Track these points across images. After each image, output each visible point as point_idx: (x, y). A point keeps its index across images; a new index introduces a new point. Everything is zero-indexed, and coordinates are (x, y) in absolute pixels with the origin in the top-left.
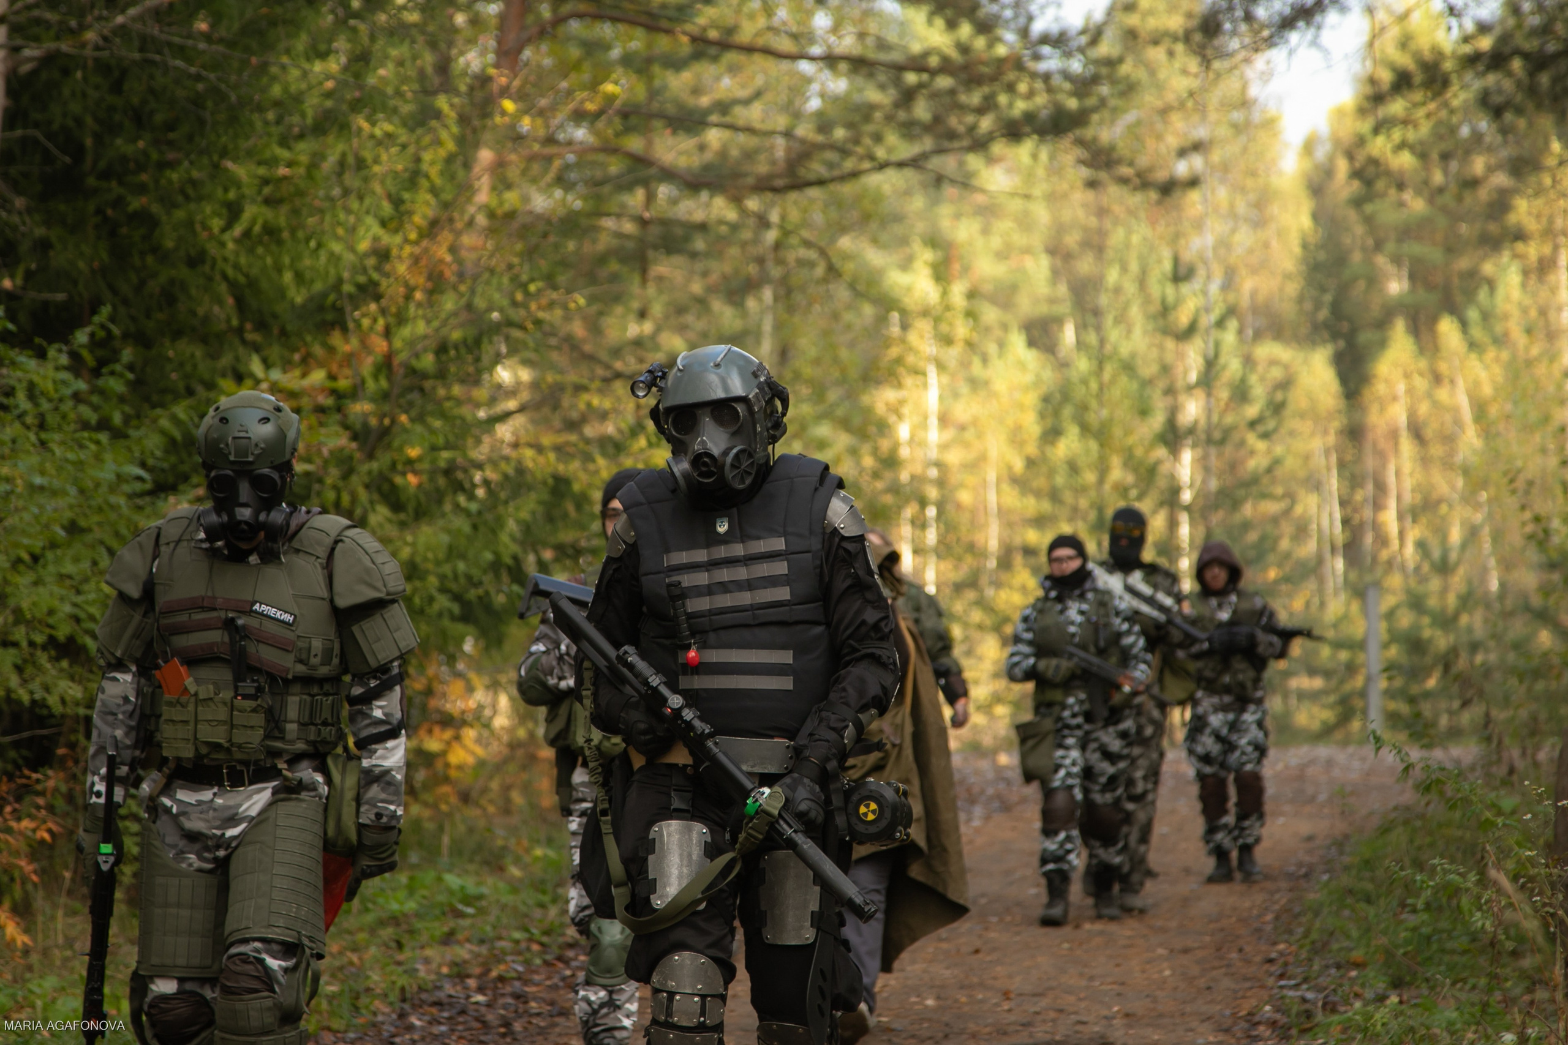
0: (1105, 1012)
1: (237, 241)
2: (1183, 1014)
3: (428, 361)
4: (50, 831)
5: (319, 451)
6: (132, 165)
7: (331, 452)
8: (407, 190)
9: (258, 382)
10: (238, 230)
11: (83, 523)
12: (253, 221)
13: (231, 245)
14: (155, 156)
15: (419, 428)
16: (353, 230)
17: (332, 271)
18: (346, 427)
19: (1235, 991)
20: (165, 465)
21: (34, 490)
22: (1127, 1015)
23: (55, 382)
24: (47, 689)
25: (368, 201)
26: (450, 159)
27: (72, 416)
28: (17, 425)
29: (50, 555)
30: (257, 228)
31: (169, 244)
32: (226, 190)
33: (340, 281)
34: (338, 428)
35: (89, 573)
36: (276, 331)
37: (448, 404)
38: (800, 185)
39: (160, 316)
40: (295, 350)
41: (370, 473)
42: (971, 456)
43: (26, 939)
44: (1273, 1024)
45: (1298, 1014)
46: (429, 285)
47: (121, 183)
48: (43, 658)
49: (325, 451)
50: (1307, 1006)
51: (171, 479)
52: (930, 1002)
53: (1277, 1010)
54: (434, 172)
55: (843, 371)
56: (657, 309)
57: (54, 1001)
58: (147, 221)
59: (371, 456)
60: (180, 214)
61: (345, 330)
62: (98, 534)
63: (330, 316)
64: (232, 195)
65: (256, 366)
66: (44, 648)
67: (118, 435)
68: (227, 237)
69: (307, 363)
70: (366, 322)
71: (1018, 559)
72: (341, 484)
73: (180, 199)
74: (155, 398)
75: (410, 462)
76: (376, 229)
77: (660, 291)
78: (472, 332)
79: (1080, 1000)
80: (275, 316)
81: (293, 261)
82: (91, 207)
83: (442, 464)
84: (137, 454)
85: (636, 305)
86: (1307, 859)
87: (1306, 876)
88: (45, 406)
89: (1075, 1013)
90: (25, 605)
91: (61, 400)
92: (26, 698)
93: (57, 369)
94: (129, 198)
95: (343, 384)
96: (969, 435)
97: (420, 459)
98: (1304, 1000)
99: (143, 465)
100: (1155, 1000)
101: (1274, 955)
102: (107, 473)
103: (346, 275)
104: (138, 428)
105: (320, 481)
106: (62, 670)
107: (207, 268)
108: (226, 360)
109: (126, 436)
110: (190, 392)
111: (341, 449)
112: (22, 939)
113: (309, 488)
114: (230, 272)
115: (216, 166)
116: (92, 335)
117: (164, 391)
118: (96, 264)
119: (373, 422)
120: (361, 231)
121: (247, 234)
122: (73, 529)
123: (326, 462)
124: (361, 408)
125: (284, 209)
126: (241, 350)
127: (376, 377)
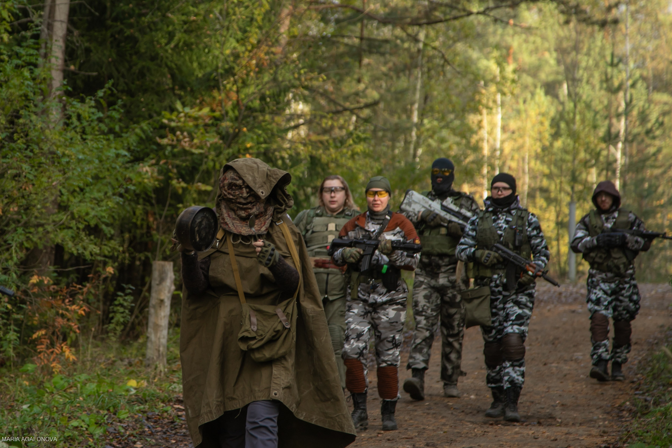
0: (553, 403)
1: (172, 49)
2: (588, 405)
3: (257, 104)
4: (84, 310)
5: (206, 144)
6: (127, 15)
7: (211, 145)
8: (248, 26)
9: (179, 113)
10: (172, 45)
11: (101, 176)
12: (179, 40)
13: (170, 51)
14: (137, 11)
15: (251, 134)
16: (223, 44)
17: (215, 63)
18: (219, 133)
19: (615, 395)
20: (139, 149)
21: (79, 161)
22: (563, 405)
23: (88, 113)
24: (85, 249)
25: (231, 31)
26: (267, 13)
27: (97, 128)
28: (73, 132)
29: (87, 189)
30: (181, 44)
31: (143, 50)
32: (168, 26)
33: (217, 68)
34: (215, 134)
35: (103, 197)
36: (189, 89)
37: (263, 124)
38: (431, 22)
39: (138, 83)
40: (196, 98)
41: (228, 154)
42: (517, 145)
43: (74, 357)
44: (630, 411)
45: (642, 407)
46: (257, 69)
47: (122, 23)
48: (83, 235)
49: (208, 144)
50: (647, 403)
51: (142, 156)
52: (473, 397)
53: (633, 405)
54: (259, 19)
55: (454, 107)
56: (366, 79)
57: (85, 384)
58: (133, 40)
59: (229, 146)
60: (147, 38)
61: (219, 89)
62: (108, 180)
63: (212, 84)
64: (170, 28)
65: (179, 106)
66: (84, 230)
67: (118, 136)
68: (167, 47)
69: (201, 105)
70: (228, 86)
71: (538, 194)
72: (216, 159)
73: (148, 30)
74: (135, 119)
75: (247, 150)
76: (234, 44)
77: (368, 71)
78: (276, 90)
79: (542, 398)
80: (189, 83)
81: (197, 58)
82: (109, 34)
83: (262, 150)
84: (126, 145)
85: (356, 76)
86: (659, 336)
87: (657, 343)
88: (85, 124)
89: (539, 403)
90: (75, 211)
91: (92, 121)
92: (75, 252)
93: (90, 107)
94: (125, 30)
95: (217, 114)
96: (515, 136)
97: (251, 148)
98: (646, 400)
99: (129, 150)
100: (577, 399)
101: (635, 380)
102: (111, 153)
103: (220, 65)
104: (126, 133)
105: (207, 157)
106: (91, 240)
107: (159, 61)
108: (166, 103)
109: (121, 137)
110: (151, 117)
111: (216, 143)
112: (72, 358)
113: (201, 160)
114: (169, 63)
115: (164, 16)
116: (105, 92)
117: (139, 116)
118: (110, 59)
119: (231, 131)
120: (228, 45)
121: (176, 46)
122: (96, 178)
123: (209, 149)
124: (226, 124)
125: (193, 34)
126: (173, 98)
127: (233, 110)
